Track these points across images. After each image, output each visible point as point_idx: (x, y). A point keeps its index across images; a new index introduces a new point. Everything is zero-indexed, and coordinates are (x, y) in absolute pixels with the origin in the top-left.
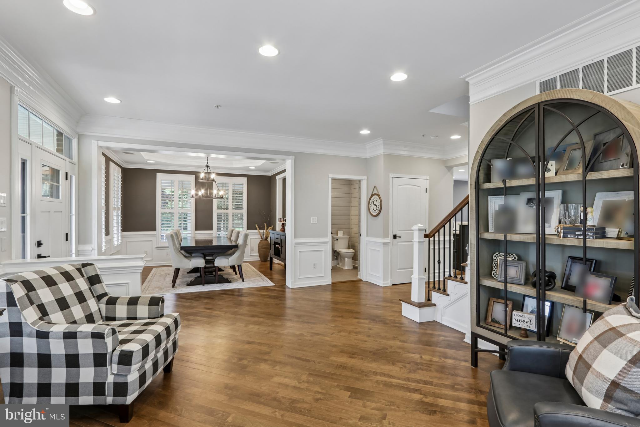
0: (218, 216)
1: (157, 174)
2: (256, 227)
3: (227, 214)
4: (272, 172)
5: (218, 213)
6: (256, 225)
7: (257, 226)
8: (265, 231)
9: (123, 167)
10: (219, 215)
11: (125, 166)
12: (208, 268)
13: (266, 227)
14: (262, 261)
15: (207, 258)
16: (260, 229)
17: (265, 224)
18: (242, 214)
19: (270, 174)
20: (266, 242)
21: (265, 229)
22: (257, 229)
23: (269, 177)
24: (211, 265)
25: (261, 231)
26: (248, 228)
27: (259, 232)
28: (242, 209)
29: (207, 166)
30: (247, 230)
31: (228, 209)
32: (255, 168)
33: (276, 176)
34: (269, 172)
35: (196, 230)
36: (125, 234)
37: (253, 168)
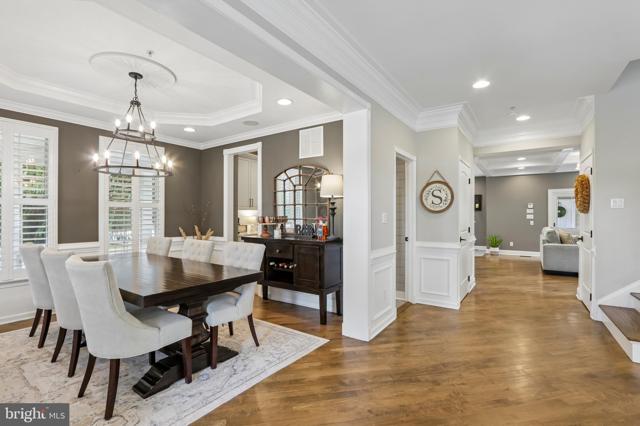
0: (110, 212)
2: (181, 233)
4: (208, 145)
6: (180, 229)
13: (197, 232)
18: (156, 211)
19: (201, 146)
22: (181, 236)
25: (190, 238)
26: (167, 234)
28: (157, 202)
29: (136, 103)
30: (165, 237)
31: (130, 201)
32: (195, 130)
33: (224, 150)
34: (201, 144)
35: (60, 242)
37: (190, 130)
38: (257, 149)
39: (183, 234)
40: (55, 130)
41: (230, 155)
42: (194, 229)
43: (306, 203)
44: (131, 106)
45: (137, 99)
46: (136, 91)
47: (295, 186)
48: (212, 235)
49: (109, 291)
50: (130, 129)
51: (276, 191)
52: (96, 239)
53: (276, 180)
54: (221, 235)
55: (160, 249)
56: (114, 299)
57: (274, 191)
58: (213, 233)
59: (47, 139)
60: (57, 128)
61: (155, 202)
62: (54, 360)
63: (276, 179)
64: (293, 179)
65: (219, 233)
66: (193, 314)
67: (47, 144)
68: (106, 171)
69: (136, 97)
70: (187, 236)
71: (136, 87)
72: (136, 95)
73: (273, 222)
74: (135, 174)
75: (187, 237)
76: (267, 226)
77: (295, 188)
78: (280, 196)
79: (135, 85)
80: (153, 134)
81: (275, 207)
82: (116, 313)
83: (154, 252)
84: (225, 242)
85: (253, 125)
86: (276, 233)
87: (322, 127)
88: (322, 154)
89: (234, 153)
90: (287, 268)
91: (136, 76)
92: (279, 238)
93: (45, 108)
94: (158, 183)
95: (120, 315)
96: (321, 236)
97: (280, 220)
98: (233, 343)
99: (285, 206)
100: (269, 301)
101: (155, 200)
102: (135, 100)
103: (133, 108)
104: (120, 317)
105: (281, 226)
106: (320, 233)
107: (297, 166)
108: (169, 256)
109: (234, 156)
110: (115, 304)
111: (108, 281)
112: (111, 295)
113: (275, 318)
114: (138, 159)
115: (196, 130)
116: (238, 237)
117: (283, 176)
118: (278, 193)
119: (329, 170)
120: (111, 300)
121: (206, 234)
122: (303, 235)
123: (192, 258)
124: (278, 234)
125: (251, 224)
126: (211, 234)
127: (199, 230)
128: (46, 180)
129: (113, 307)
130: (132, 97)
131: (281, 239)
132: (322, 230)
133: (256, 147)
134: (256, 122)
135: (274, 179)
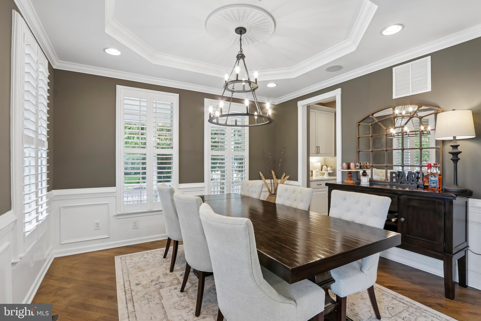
0: (212, 159)
1: (119, 87)
2: (261, 177)
4: (282, 99)
6: (260, 173)
7: (261, 175)
8: (273, 181)
9: (54, 68)
16: (266, 178)
17: (273, 173)
18: (243, 158)
19: (276, 102)
21: (273, 179)
22: (261, 179)
25: (268, 181)
26: (251, 178)
27: (266, 183)
28: (243, 150)
29: (241, 56)
30: (249, 180)
31: (224, 150)
32: (276, 85)
33: (298, 102)
34: (275, 99)
35: (180, 182)
36: (56, 194)
37: (272, 85)
38: (335, 96)
39: (263, 177)
40: (176, 96)
41: (303, 106)
42: (272, 174)
44: (237, 60)
45: (242, 52)
46: (241, 45)
47: (386, 130)
48: (287, 180)
49: (249, 255)
50: (239, 79)
51: (360, 137)
52: (202, 181)
54: (296, 180)
55: (253, 192)
56: (253, 264)
57: (358, 136)
58: (288, 178)
59: (172, 103)
60: (178, 95)
61: (242, 150)
62: (182, 290)
65: (295, 178)
66: (321, 280)
67: (172, 107)
68: (216, 122)
69: (241, 51)
70: (265, 179)
71: (241, 42)
72: (241, 48)
74: (237, 125)
76: (352, 172)
77: (386, 132)
79: (241, 39)
80: (256, 83)
81: (359, 152)
82: (254, 281)
83: (247, 194)
84: (300, 186)
85: (335, 71)
86: (364, 180)
87: (429, 57)
88: (429, 89)
89: (307, 104)
90: (394, 222)
91: (241, 31)
92: (368, 185)
93: (171, 80)
94: (244, 135)
95: (258, 284)
96: (435, 186)
97: (363, 166)
99: (372, 151)
101: (242, 148)
102: (240, 54)
103: (239, 62)
104: (258, 286)
105: (363, 173)
106: (433, 182)
107: (390, 108)
108: (261, 199)
109: (307, 106)
110: (254, 271)
111: (249, 244)
112: (251, 259)
115: (277, 85)
116: (310, 182)
119: (441, 107)
120: (251, 265)
121: (281, 178)
122: (401, 183)
123: (288, 203)
124: (367, 182)
125: (316, 169)
126: (287, 178)
127: (275, 175)
128: (171, 135)
129: (252, 274)
130: (237, 52)
131: (369, 186)
132: (437, 179)
133: (335, 95)
134: (340, 67)
135: (358, 124)
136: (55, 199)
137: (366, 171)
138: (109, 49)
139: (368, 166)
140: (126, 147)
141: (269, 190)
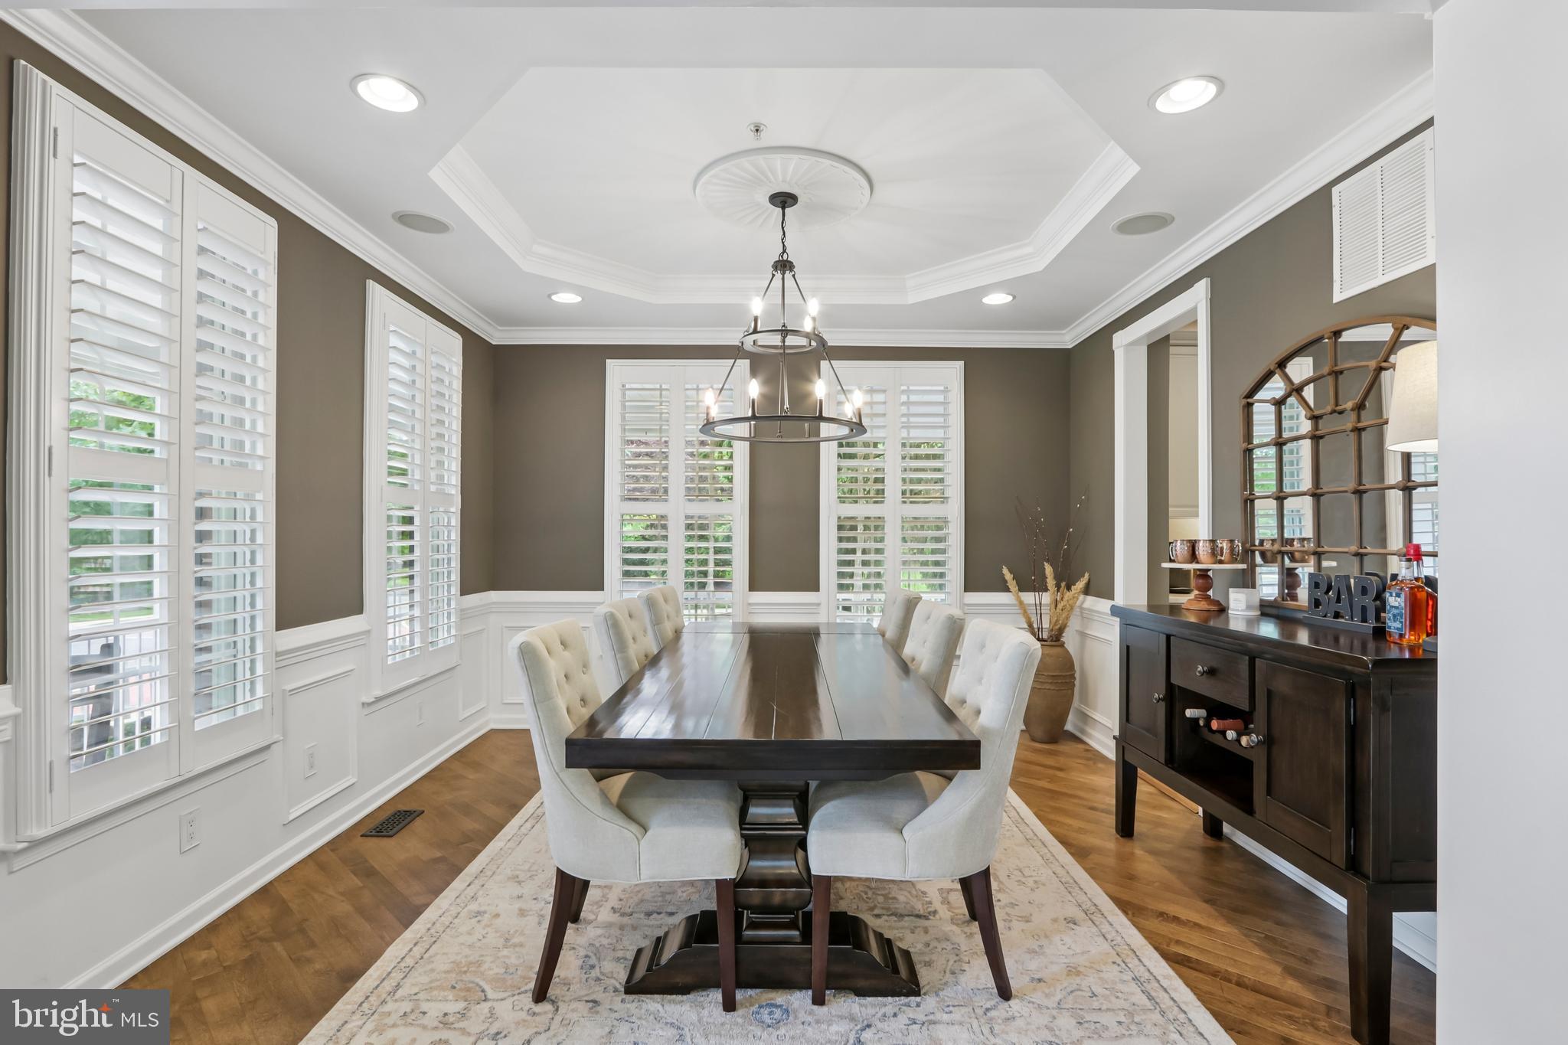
0: (840, 528)
1: (610, 363)
2: (1006, 582)
3: (876, 525)
4: (1079, 330)
5: (839, 518)
6: (1005, 571)
7: (1008, 576)
8: (1046, 598)
9: (494, 343)
10: (846, 527)
11: (498, 336)
12: (763, 883)
13: (1051, 582)
14: (1033, 739)
15: (759, 811)
16: (1022, 588)
17: (1049, 569)
18: (941, 523)
19: (1067, 339)
20: (1058, 650)
21: (1046, 590)
22: (1007, 590)
23: (1062, 357)
24: (786, 866)
25: (1029, 598)
26: (971, 584)
27: (1021, 603)
28: (938, 501)
29: (784, 265)
30: (965, 590)
31: (883, 500)
32: (1010, 298)
33: (1114, 335)
34: (1064, 332)
35: (752, 588)
36: (495, 600)
37: (998, 299)
38: (1196, 307)
39: (1012, 584)
41: (1130, 345)
42: (1043, 574)
43: (1360, 483)
44: (773, 275)
45: (786, 256)
46: (782, 240)
47: (1315, 418)
48: (1085, 594)
51: (1250, 446)
52: (813, 586)
53: (1250, 405)
54: (1107, 593)
57: (1245, 445)
58: (1087, 588)
60: (747, 361)
63: (1250, 400)
64: (1309, 393)
65: (1103, 588)
69: (785, 250)
70: (1020, 591)
72: (784, 246)
73: (1233, 561)
75: (1020, 593)
76: (1210, 573)
77: (1316, 427)
78: (1264, 461)
81: (1249, 502)
85: (1155, 229)
86: (1236, 600)
88: (1431, 257)
91: (784, 200)
94: (947, 454)
96: (1398, 629)
98: (950, 947)
99: (1280, 498)
100: (1224, 845)
102: (781, 259)
106: (1394, 616)
107: (1322, 338)
109: (1145, 346)
113: (1176, 919)
114: (823, 399)
115: (1014, 297)
117: (1275, 388)
118: (1257, 453)
122: (1336, 618)
124: (1244, 607)
127: (1053, 577)
132: (1403, 605)
133: (1192, 305)
134: (1163, 218)
135: (1244, 402)
136: (494, 610)
137: (1297, 571)
138: (560, 295)
139: (1297, 554)
140: (689, 500)
141: (1030, 625)
